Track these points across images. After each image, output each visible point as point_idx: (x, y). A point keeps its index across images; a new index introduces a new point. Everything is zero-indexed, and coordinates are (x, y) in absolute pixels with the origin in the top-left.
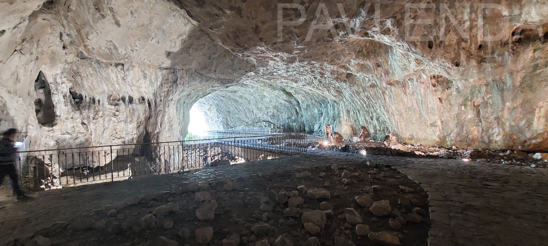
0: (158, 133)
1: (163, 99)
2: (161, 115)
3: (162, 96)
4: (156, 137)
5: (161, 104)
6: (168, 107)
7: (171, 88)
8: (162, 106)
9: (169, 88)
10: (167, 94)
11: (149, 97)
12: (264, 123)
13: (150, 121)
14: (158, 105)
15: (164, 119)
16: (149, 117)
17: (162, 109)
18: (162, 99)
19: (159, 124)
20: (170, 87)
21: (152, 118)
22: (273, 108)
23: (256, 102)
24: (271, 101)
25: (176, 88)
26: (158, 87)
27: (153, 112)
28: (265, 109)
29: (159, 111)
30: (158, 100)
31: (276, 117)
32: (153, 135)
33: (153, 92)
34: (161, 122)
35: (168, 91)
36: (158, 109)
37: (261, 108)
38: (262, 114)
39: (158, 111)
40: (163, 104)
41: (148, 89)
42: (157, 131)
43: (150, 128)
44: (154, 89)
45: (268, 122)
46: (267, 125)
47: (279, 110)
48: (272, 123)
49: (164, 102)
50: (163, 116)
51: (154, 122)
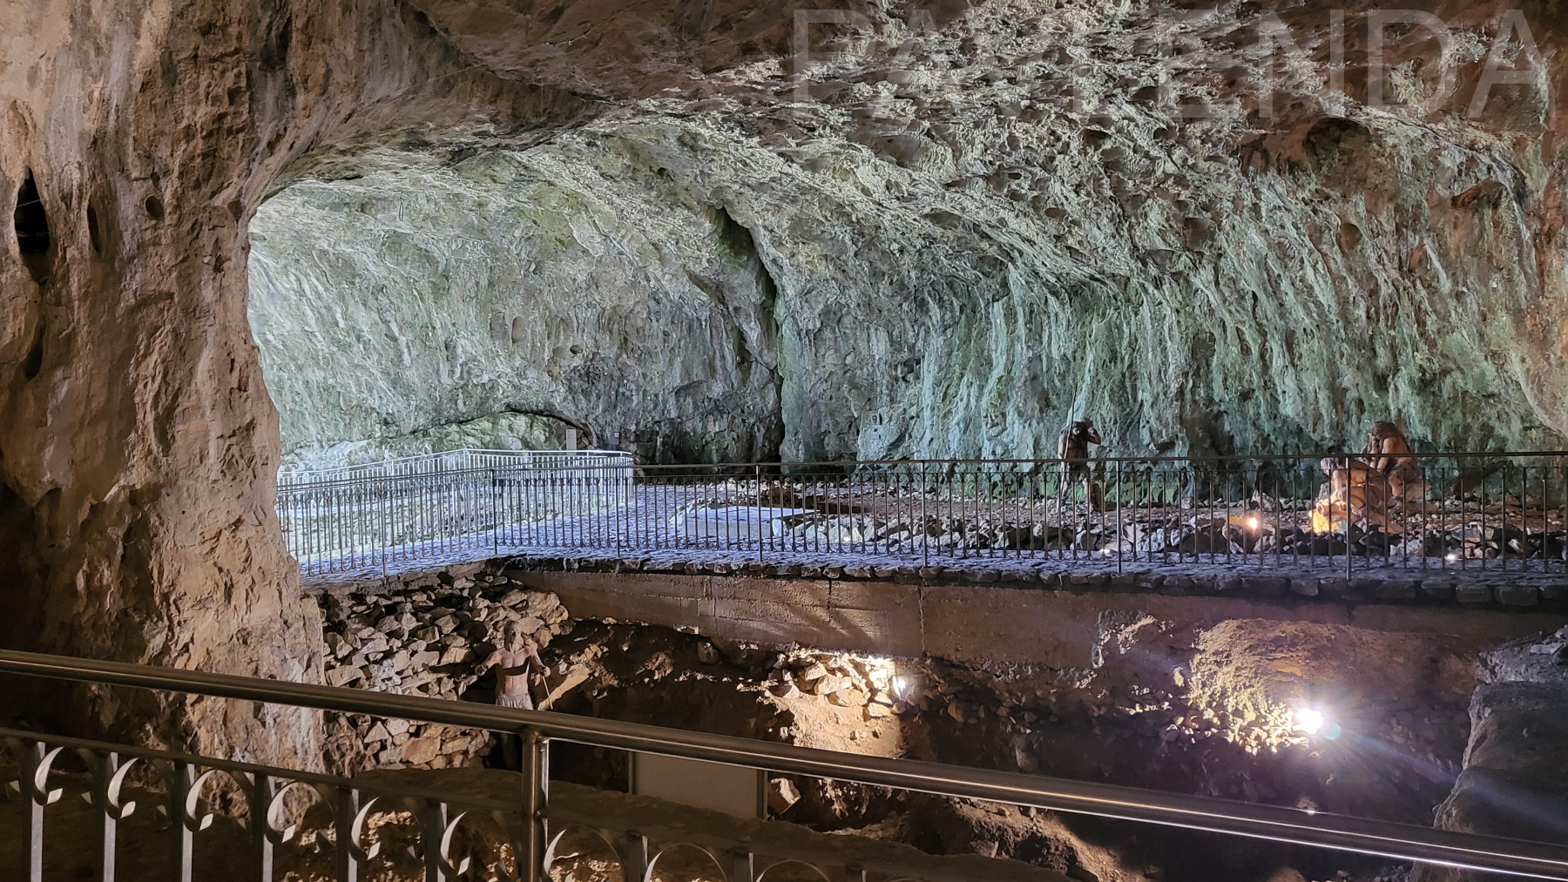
0: (134, 498)
1: (179, 200)
2: (163, 341)
3: (167, 173)
4: (117, 533)
5: (156, 242)
6: (218, 268)
7: (245, 109)
8: (168, 259)
9: (225, 107)
10: (210, 155)
11: (40, 169)
12: (521, 422)
13: (54, 390)
14: (128, 244)
15: (191, 373)
16: (36, 355)
17: (170, 284)
18: (168, 197)
19: (147, 417)
20: (233, 94)
21: (66, 357)
22: (599, 327)
23: (491, 284)
24: (594, 282)
25: (281, 109)
26: (136, 89)
27: (80, 313)
28: (540, 328)
29: (144, 302)
30: (129, 205)
31: (601, 386)
32: (84, 514)
33: (91, 127)
34: (164, 401)
35: (217, 130)
36: (134, 284)
37: (515, 322)
38: (518, 362)
39: (129, 299)
40: (176, 240)
41: (48, 93)
42: (137, 476)
43: (49, 453)
44: (104, 101)
45: (541, 413)
46: (539, 434)
47: (634, 341)
48: (569, 423)
49: (187, 226)
50: (184, 349)
51: (98, 402)
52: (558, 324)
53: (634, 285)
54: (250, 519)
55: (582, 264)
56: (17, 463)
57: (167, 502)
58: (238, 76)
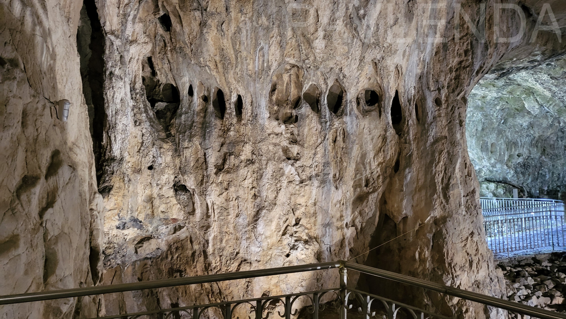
0: (436, 222)
1: (447, 97)
2: (444, 156)
3: (443, 87)
4: (430, 236)
5: (440, 116)
6: (461, 126)
7: (470, 58)
8: (444, 122)
9: (463, 58)
10: (457, 78)
11: (401, 91)
13: (406, 177)
14: (430, 118)
15: (454, 168)
16: (398, 163)
17: (445, 133)
18: (443, 98)
19: (439, 188)
20: (466, 52)
21: (409, 164)
25: (484, 55)
26: (434, 55)
27: (414, 146)
29: (436, 141)
30: (430, 103)
31: (530, 170)
32: (417, 227)
33: (419, 71)
34: (445, 181)
35: (461, 67)
36: (433, 133)
39: (431, 140)
40: (447, 114)
42: (437, 213)
43: (405, 202)
48: (514, 186)
49: (450, 108)
50: (451, 159)
51: (421, 182)
52: (512, 144)
53: (551, 126)
54: (476, 233)
55: (527, 118)
56: (393, 206)
57: (449, 224)
58: (468, 44)
